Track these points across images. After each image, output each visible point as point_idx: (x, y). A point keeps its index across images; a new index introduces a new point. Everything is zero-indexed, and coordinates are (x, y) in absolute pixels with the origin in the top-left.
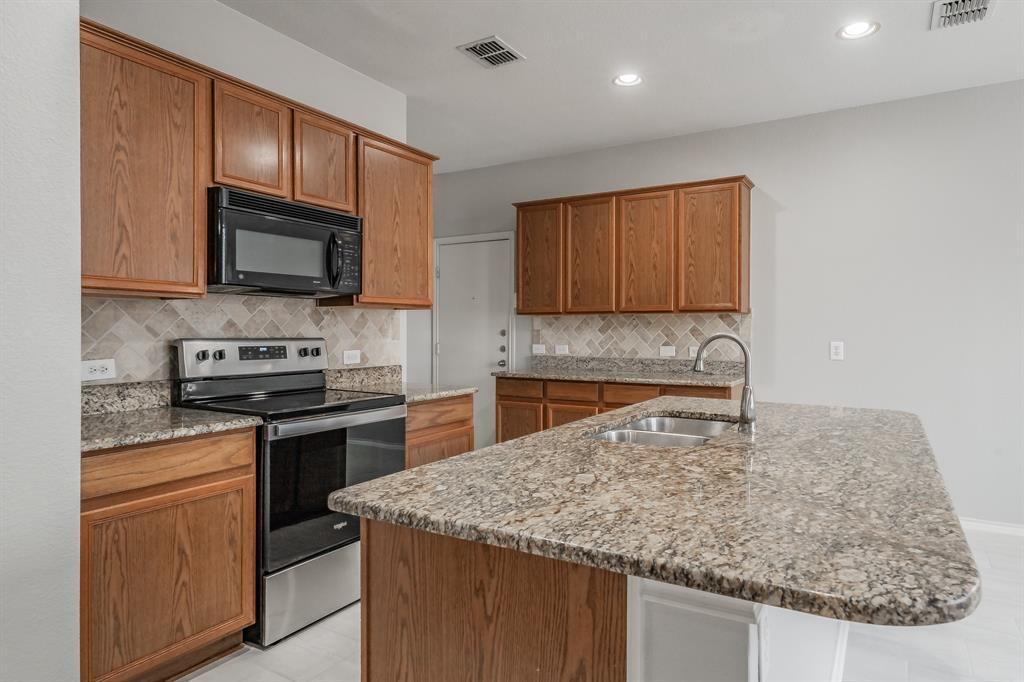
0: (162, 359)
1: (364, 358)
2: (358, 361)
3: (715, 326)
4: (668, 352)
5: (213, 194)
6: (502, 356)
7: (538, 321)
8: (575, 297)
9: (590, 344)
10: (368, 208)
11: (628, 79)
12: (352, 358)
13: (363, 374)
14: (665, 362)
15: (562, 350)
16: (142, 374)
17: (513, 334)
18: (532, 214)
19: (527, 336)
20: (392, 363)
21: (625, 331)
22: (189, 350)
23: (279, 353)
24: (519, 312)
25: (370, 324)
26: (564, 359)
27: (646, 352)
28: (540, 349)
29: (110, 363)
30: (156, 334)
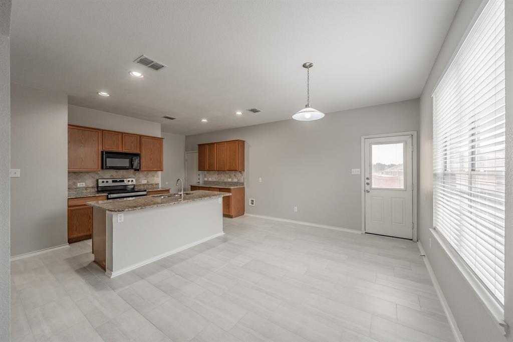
0: (95, 183)
1: (148, 182)
2: (146, 182)
3: (238, 174)
4: (230, 180)
5: (102, 152)
6: (198, 181)
7: (205, 172)
8: (209, 167)
9: (215, 178)
10: (143, 151)
11: (204, 120)
12: (144, 182)
13: (147, 185)
14: (229, 182)
15: (210, 179)
16: (91, 186)
17: (201, 175)
18: (201, 147)
19: (204, 176)
20: (156, 183)
21: (222, 175)
22: (100, 181)
23: (123, 181)
24: (199, 170)
25: (150, 174)
26: (211, 181)
27: (226, 180)
28: (206, 179)
29: (84, 184)
30: (94, 178)
